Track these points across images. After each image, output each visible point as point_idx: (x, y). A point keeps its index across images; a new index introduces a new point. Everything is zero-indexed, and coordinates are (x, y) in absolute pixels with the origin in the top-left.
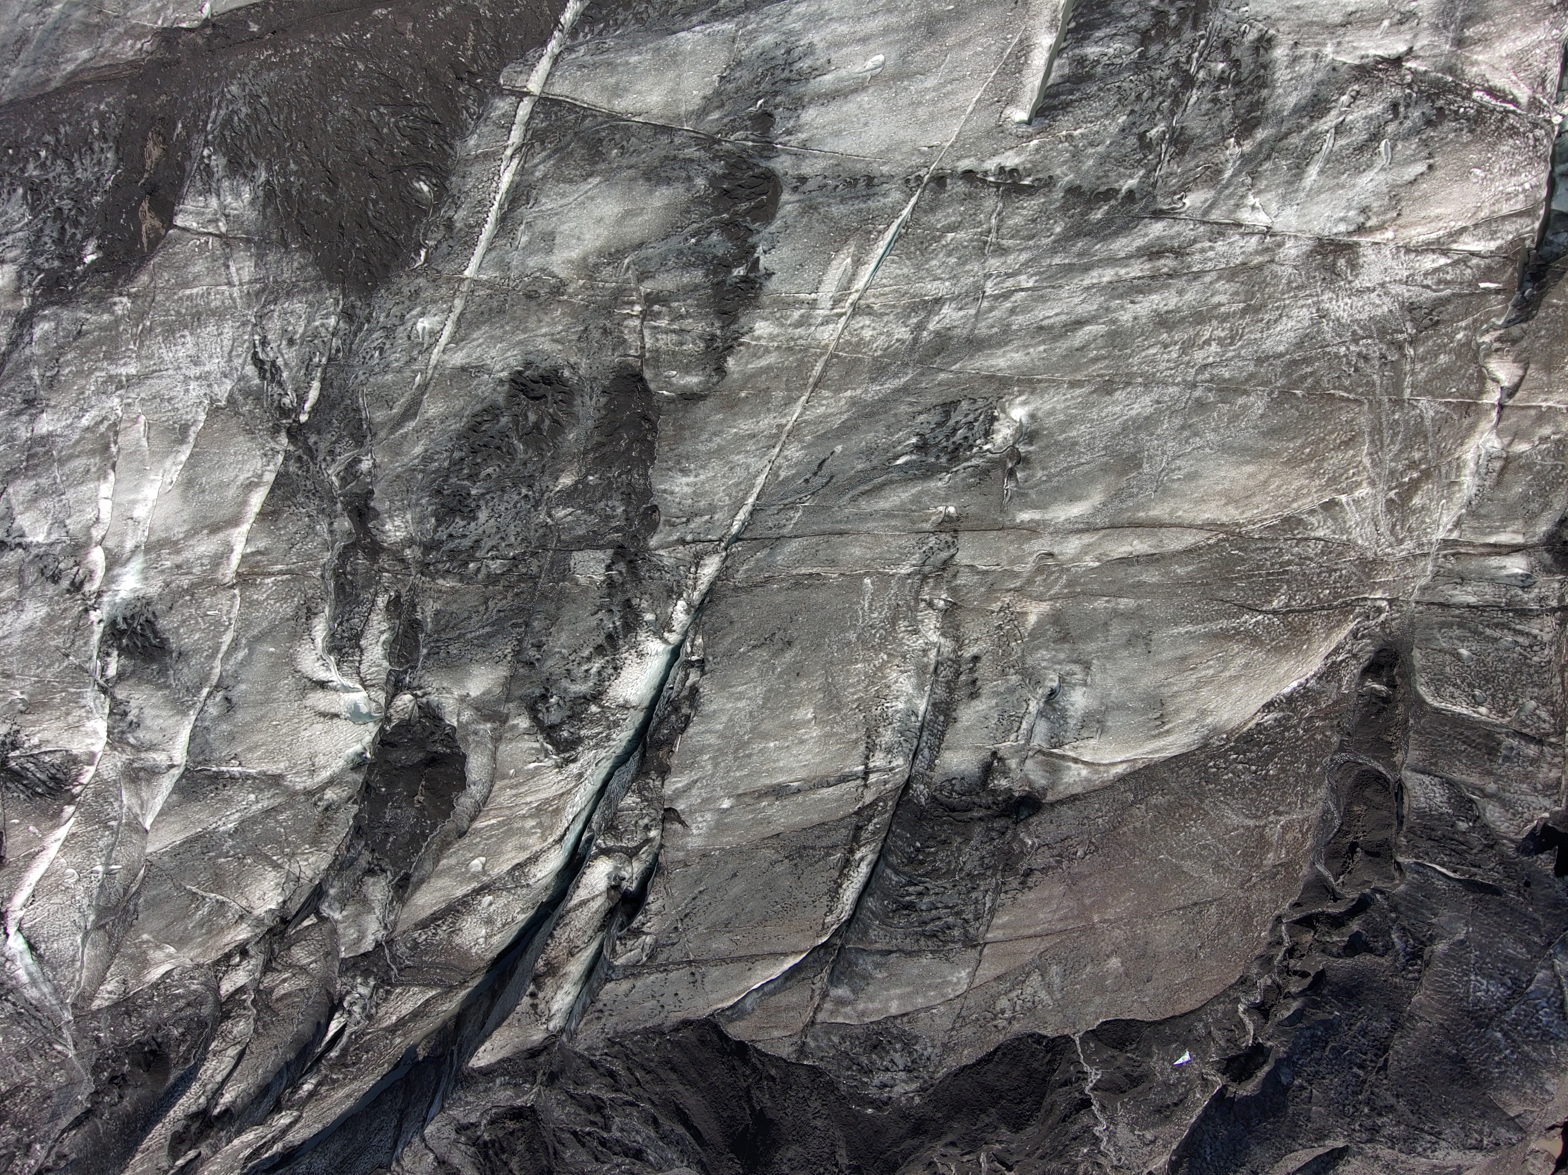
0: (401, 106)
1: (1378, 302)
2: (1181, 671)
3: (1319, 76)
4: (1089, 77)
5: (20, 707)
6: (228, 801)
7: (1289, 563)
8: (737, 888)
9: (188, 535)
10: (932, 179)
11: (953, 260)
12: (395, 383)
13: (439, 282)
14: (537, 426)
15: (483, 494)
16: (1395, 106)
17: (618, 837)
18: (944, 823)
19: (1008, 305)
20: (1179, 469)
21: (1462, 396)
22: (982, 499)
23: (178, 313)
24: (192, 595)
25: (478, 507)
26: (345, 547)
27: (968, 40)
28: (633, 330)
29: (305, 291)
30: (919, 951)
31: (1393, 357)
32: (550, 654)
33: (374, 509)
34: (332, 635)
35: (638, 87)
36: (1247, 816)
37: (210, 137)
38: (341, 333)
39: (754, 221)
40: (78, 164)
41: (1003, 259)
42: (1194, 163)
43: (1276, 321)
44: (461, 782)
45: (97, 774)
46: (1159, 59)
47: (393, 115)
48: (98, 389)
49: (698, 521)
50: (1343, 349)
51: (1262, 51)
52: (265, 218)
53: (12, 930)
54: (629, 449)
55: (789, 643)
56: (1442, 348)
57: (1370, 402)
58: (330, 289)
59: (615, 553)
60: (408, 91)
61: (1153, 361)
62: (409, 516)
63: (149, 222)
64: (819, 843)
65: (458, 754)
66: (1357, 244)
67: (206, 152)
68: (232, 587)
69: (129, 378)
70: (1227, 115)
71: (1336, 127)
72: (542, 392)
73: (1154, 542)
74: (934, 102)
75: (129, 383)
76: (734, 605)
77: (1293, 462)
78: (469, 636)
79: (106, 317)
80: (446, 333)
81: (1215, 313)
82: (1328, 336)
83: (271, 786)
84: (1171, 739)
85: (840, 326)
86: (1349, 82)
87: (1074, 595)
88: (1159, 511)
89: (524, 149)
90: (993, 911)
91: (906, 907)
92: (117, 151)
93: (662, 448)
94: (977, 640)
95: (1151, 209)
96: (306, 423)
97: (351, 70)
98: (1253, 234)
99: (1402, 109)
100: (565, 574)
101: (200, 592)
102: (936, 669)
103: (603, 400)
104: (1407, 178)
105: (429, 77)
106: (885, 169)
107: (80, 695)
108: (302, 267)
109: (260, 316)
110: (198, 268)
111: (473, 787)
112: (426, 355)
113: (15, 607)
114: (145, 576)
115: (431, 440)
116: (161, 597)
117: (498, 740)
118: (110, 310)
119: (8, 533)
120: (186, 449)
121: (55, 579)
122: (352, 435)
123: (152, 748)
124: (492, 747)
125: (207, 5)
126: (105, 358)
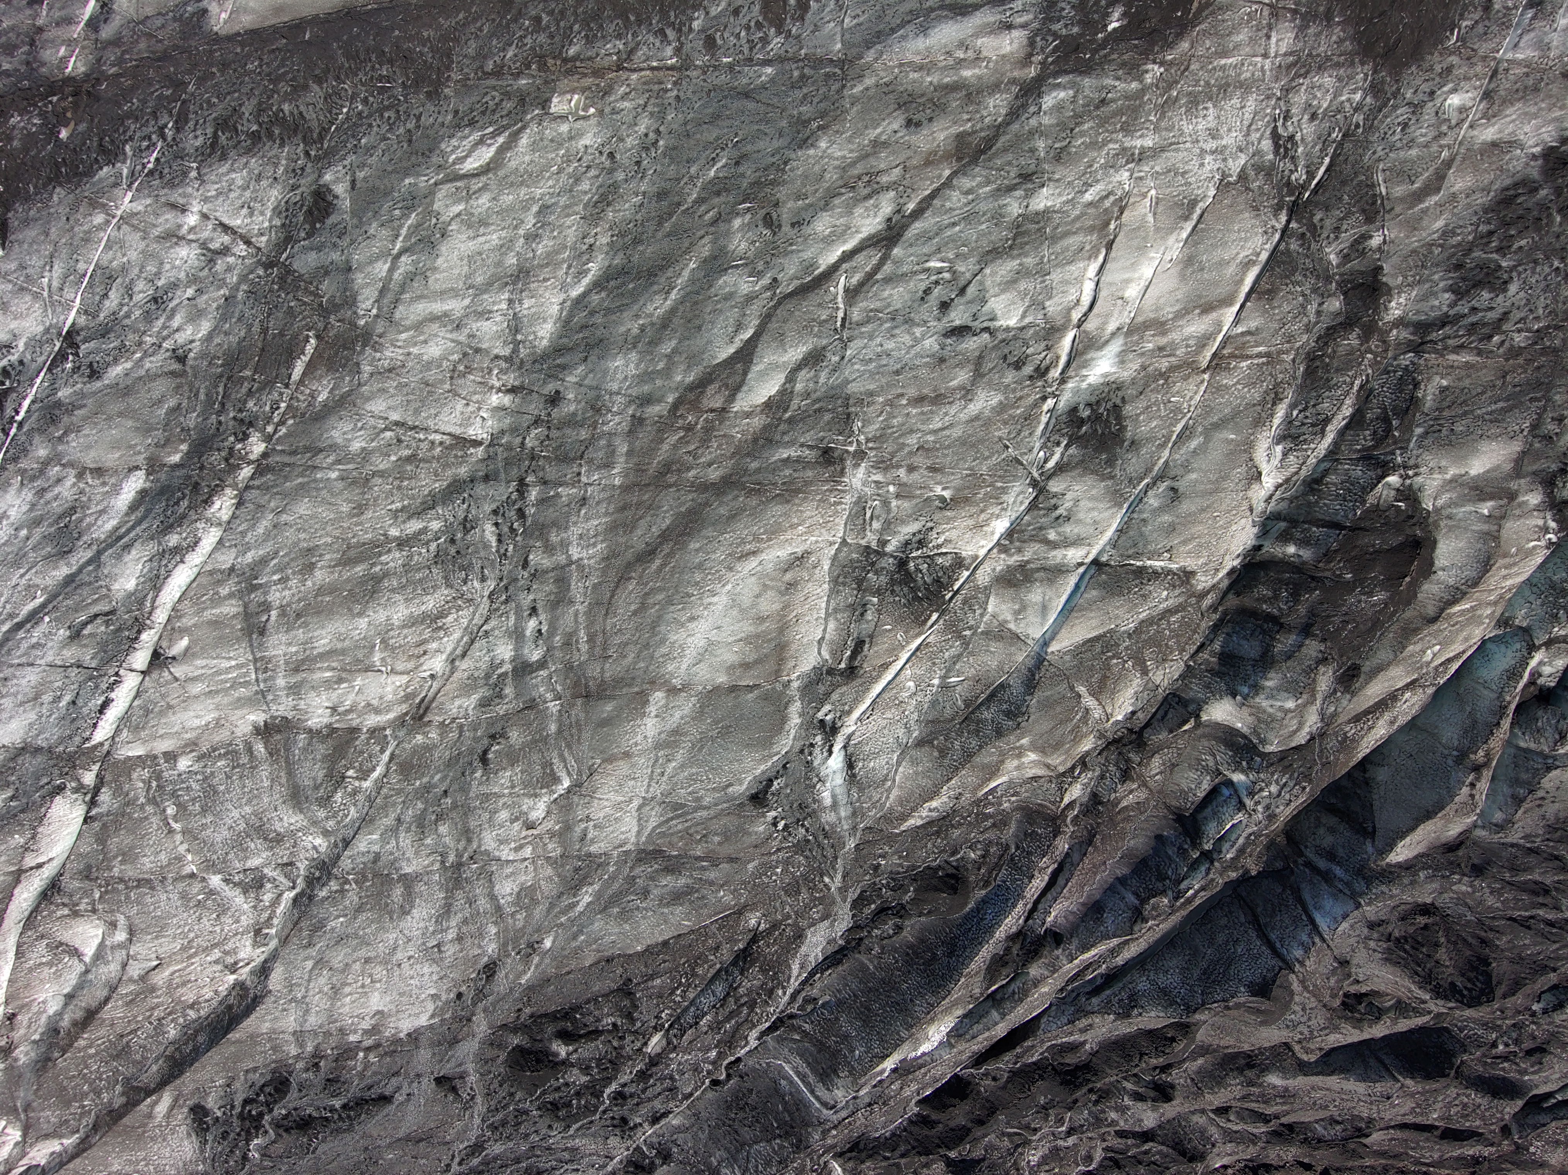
5: (939, 503)
9: (1179, 315)
12: (1419, 158)
13: (1473, 60)
15: (1515, 266)
23: (1207, 84)
24: (1166, 379)
25: (1509, 279)
26: (1328, 329)
29: (1337, 66)
33: (1381, 285)
34: (1289, 422)
38: (1365, 109)
44: (1428, 570)
45: (972, 580)
48: (1107, 162)
53: (837, 748)
58: (1362, 64)
62: (1414, 293)
65: (1429, 539)
68: (1204, 371)
69: (1143, 150)
75: (1141, 157)
78: (1479, 412)
79: (1133, 86)
83: (1182, 584)
96: (1307, 200)
101: (1174, 376)
107: (1004, 490)
108: (1340, 41)
109: (1287, 90)
110: (1241, 37)
111: (1440, 573)
112: (1457, 130)
113: (963, 397)
114: (1122, 359)
115: (1454, 215)
116: (1133, 381)
117: (1503, 517)
118: (1140, 78)
119: (975, 317)
120: (1189, 226)
121: (1018, 365)
122: (1364, 211)
123: (1077, 542)
124: (1485, 527)
126: (1122, 129)
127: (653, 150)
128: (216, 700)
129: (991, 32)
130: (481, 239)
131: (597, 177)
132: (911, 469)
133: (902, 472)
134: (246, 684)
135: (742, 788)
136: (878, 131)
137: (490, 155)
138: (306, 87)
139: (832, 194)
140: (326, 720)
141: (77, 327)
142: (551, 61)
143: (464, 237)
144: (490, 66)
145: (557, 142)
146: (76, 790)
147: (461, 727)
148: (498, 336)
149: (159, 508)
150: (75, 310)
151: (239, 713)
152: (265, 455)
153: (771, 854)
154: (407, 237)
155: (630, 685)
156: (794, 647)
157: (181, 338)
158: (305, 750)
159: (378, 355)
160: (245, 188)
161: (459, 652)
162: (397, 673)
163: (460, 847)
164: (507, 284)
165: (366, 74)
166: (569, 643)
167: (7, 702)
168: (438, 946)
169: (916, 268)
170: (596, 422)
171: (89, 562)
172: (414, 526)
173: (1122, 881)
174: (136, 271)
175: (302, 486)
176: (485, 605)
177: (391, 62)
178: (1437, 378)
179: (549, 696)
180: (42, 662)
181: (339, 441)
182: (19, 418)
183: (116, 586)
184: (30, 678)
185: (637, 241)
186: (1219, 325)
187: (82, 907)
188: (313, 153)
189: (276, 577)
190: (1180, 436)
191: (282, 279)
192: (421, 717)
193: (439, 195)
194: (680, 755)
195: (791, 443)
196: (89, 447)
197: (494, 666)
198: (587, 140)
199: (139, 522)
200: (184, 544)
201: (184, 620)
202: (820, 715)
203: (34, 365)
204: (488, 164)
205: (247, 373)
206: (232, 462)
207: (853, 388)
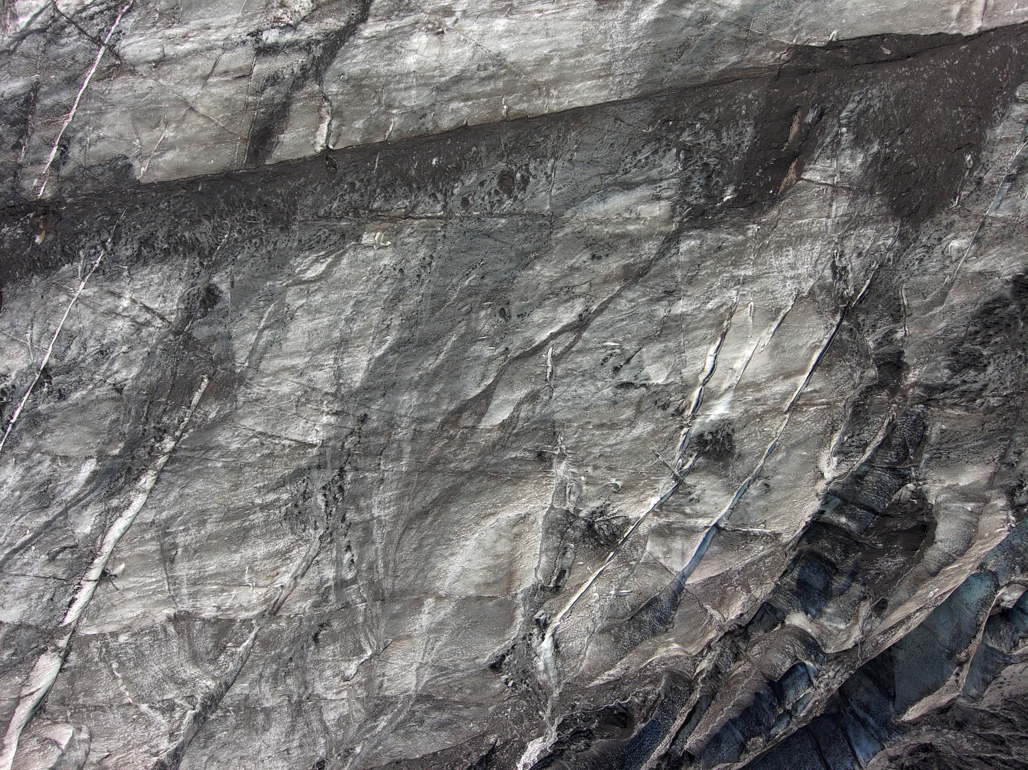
5: (614, 489)
6: (749, 551)
9: (769, 380)
12: (930, 282)
13: (968, 218)
15: (992, 355)
23: (789, 235)
24: (761, 418)
25: (988, 363)
26: (867, 388)
29: (876, 222)
33: (903, 364)
34: (842, 444)
37: (844, 121)
38: (894, 249)
40: (725, 134)
44: (932, 541)
45: (636, 531)
48: (722, 285)
52: (866, 174)
53: (548, 635)
58: (894, 221)
62: (925, 368)
63: (790, 176)
65: (933, 523)
67: (842, 131)
68: (786, 413)
69: (746, 277)
75: (745, 281)
78: (966, 446)
79: (740, 238)
80: (969, 250)
83: (773, 540)
92: (755, 127)
96: (856, 307)
101: (766, 416)
107: (656, 481)
108: (880, 206)
109: (842, 238)
110: (812, 206)
111: (939, 544)
112: (956, 264)
113: (629, 425)
114: (732, 405)
115: (952, 319)
116: (740, 419)
117: (980, 514)
118: (744, 233)
119: (636, 377)
120: (775, 324)
121: (664, 407)
122: (892, 315)
123: (704, 515)
124: (969, 518)
125: (835, 32)
126: (732, 264)
127: (428, 268)
128: (143, 602)
129: (647, 202)
130: (317, 321)
131: (392, 284)
132: (596, 468)
133: (590, 469)
134: (162, 592)
135: (486, 659)
136: (573, 261)
137: (323, 269)
138: (200, 222)
139: (544, 298)
140: (213, 614)
141: (50, 366)
142: (361, 211)
143: (305, 320)
144: (322, 212)
145: (366, 262)
146: (54, 651)
147: (301, 619)
148: (327, 380)
149: (105, 482)
150: (48, 355)
151: (157, 609)
152: (174, 450)
153: (504, 701)
154: (268, 319)
155: (412, 594)
156: (519, 573)
157: (119, 377)
158: (200, 631)
159: (249, 391)
160: (160, 284)
161: (299, 572)
162: (259, 587)
163: (301, 692)
164: (333, 349)
165: (240, 215)
166: (371, 568)
167: (9, 597)
168: (287, 750)
169: (598, 345)
170: (390, 434)
171: (60, 514)
172: (271, 497)
173: (733, 721)
174: (89, 333)
175: (198, 471)
176: (316, 544)
177: (256, 208)
178: (939, 424)
179: (358, 600)
180: (31, 574)
181: (223, 443)
182: (13, 421)
183: (78, 531)
184: (23, 583)
185: (417, 323)
186: (795, 386)
187: (59, 720)
188: (205, 263)
189: (181, 528)
190: (771, 451)
191: (186, 343)
192: (275, 613)
193: (289, 293)
194: (444, 638)
195: (517, 449)
196: (59, 443)
197: (322, 582)
198: (386, 261)
199: (92, 491)
200: (122, 505)
201: (122, 554)
202: (536, 616)
203: (22, 388)
204: (321, 274)
205: (163, 400)
206: (153, 454)
207: (557, 416)
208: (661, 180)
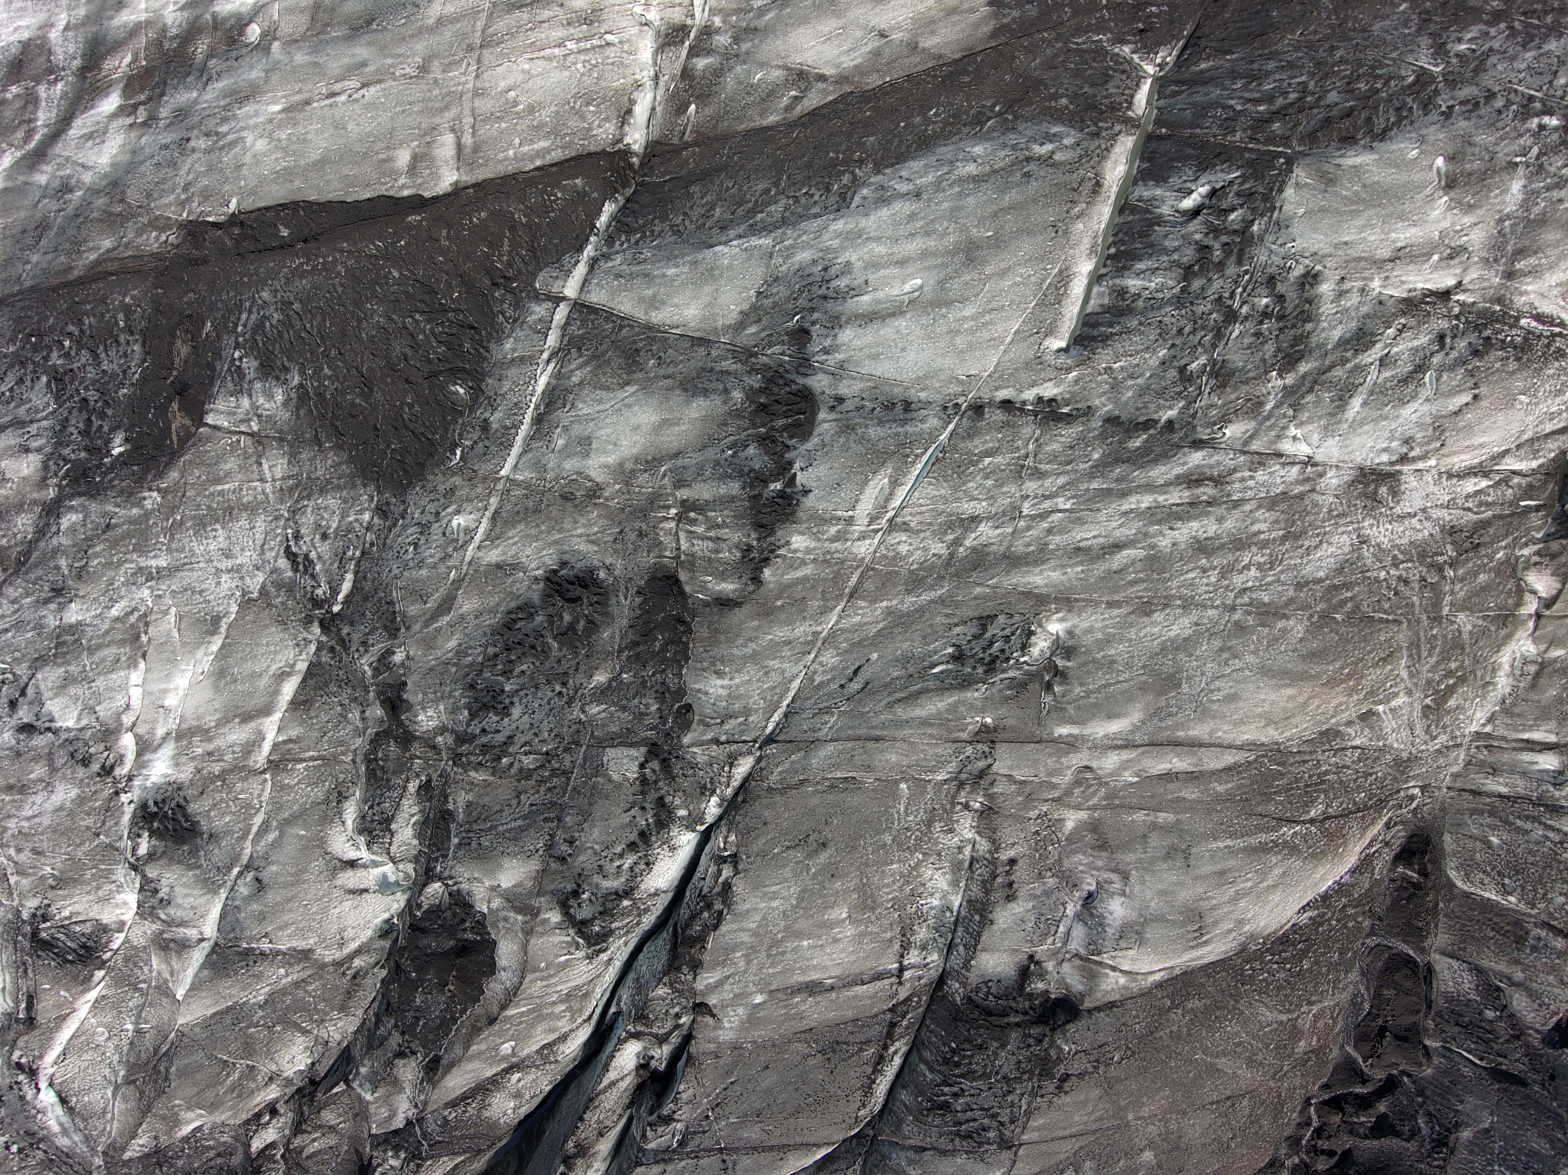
0: (436, 312)
1: (1418, 527)
2: (1220, 885)
3: (1364, 310)
4: (1129, 311)
5: (51, 881)
6: (258, 977)
7: (1327, 773)
8: (769, 1080)
9: (220, 724)
10: (970, 407)
11: (990, 482)
12: (429, 578)
13: (475, 481)
14: (572, 627)
15: (517, 691)
16: (1441, 338)
17: (649, 1024)
18: (981, 1026)
19: (1045, 525)
20: (1219, 690)
21: (1500, 609)
22: (1019, 712)
23: (209, 507)
24: (224, 781)
25: (512, 703)
26: (377, 734)
27: (1008, 270)
28: (668, 532)
29: (339, 488)
30: (954, 1150)
31: (1433, 579)
32: (582, 850)
33: (407, 701)
34: (362, 817)
35: (676, 301)
36: (1281, 1012)
37: (241, 339)
38: (375, 528)
39: (791, 437)
40: (103, 355)
41: (1040, 483)
42: (1235, 395)
43: (1316, 547)
44: (491, 968)
45: (127, 941)
46: (1201, 294)
47: (429, 321)
48: (127, 580)
49: (733, 722)
50: (1384, 573)
51: (1307, 287)
52: (298, 418)
53: (43, 1085)
54: (663, 650)
55: (824, 845)
56: (1482, 568)
57: (1409, 621)
58: (365, 486)
59: (649, 752)
60: (444, 297)
61: (1192, 585)
62: (442, 707)
63: (179, 421)
64: (851, 1039)
65: (488, 941)
66: (1400, 472)
67: (237, 355)
68: (263, 772)
69: (159, 570)
70: (1270, 348)
71: (1381, 360)
72: (577, 593)
73: (1194, 760)
74: (972, 331)
75: (159, 575)
76: (767, 807)
77: (1331, 683)
78: (501, 828)
79: (135, 511)
80: (481, 530)
81: (1255, 539)
82: (1369, 562)
83: (301, 960)
84: (1209, 948)
85: (876, 541)
86: (1396, 316)
87: (1111, 807)
88: (1198, 731)
89: (560, 354)
90: (1028, 1114)
91: (940, 1107)
92: (143, 345)
93: (696, 648)
94: (1014, 844)
95: (1191, 439)
96: (338, 614)
97: (386, 277)
98: (1293, 463)
99: (1448, 340)
100: (599, 769)
101: (230, 778)
102: (971, 864)
103: (638, 600)
104: (1451, 408)
105: (464, 283)
106: (923, 395)
107: (110, 871)
108: (337, 465)
109: (294, 512)
110: (229, 465)
111: (500, 973)
112: (462, 552)
114: (177, 761)
115: (465, 635)
116: (191, 783)
117: (530, 932)
118: (140, 504)
119: (37, 716)
120: (218, 640)
121: (85, 763)
122: (386, 627)
123: (183, 924)
125: (234, 201)
126: (134, 550)
129: (12, 455)
132: (19, 850)
178: (463, 793)
186: (264, 733)
190: (258, 829)
202: (14, 1058)
208: (31, 422)
